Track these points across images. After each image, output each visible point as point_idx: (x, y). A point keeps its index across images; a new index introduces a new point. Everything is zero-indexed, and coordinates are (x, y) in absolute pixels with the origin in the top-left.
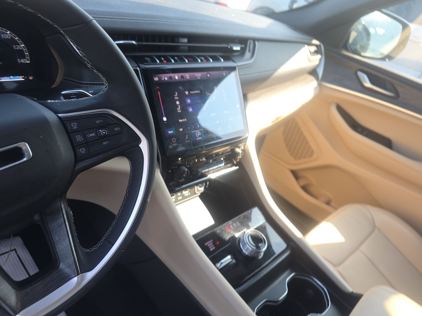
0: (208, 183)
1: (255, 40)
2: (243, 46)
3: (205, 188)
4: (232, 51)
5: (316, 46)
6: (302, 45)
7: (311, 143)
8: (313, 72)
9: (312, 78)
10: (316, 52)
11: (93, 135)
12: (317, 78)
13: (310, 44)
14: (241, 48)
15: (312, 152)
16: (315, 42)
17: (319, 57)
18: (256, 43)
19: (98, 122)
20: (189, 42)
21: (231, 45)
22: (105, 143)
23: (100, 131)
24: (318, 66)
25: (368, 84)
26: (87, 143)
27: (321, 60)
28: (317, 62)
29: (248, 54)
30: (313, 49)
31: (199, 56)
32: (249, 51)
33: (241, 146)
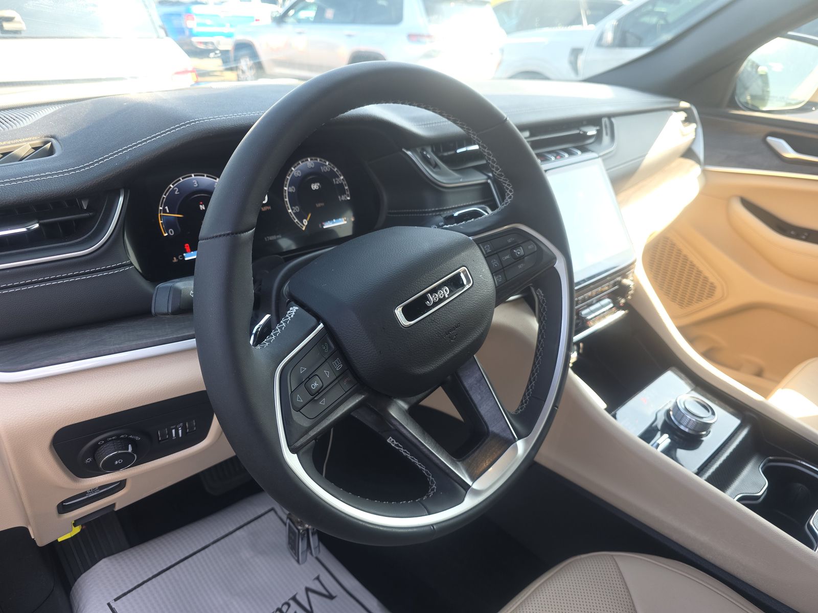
0: (581, 345)
1: (610, 116)
2: (598, 128)
3: (579, 354)
4: (585, 137)
5: (685, 110)
6: (668, 112)
7: (707, 272)
8: (689, 153)
9: (689, 162)
10: (689, 120)
11: (508, 257)
12: (697, 161)
13: (678, 110)
14: (597, 130)
15: (713, 288)
16: (684, 104)
17: (694, 126)
18: (613, 120)
19: (509, 241)
20: (532, 135)
21: (585, 129)
22: (520, 267)
23: (515, 251)
24: (694, 140)
25: (790, 153)
26: (503, 268)
27: (696, 129)
28: (692, 136)
29: (606, 139)
30: (683, 115)
31: (550, 152)
32: (607, 134)
33: (630, 274)
